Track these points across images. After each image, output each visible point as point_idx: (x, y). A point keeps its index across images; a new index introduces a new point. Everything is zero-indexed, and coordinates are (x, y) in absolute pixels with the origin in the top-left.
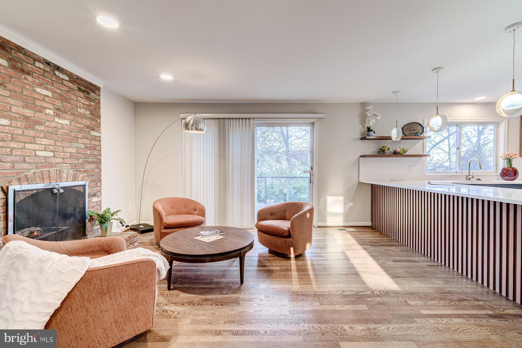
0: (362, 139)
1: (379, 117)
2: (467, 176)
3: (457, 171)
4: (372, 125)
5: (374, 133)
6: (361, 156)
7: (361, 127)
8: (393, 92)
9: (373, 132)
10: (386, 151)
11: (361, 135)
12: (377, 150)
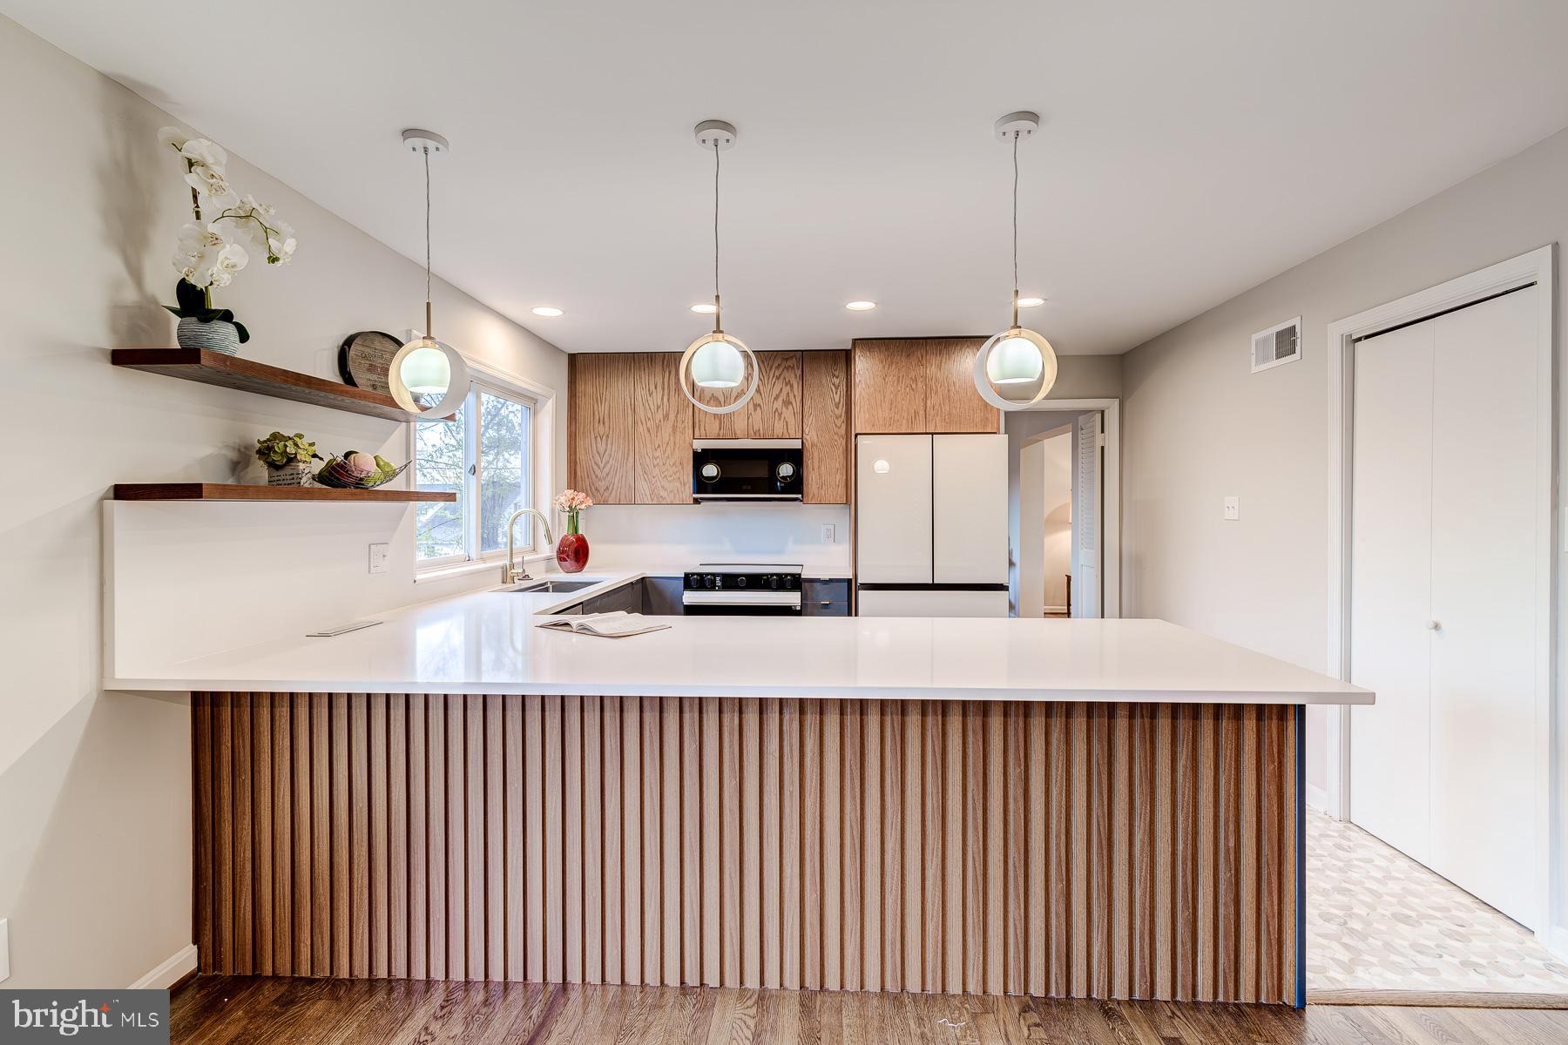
0: (120, 358)
1: (289, 246)
2: (505, 570)
3: (473, 555)
4: (225, 279)
5: (244, 336)
6: (123, 492)
7: (114, 264)
8: (408, 133)
9: (231, 330)
10: (301, 466)
11: (114, 330)
12: (224, 452)
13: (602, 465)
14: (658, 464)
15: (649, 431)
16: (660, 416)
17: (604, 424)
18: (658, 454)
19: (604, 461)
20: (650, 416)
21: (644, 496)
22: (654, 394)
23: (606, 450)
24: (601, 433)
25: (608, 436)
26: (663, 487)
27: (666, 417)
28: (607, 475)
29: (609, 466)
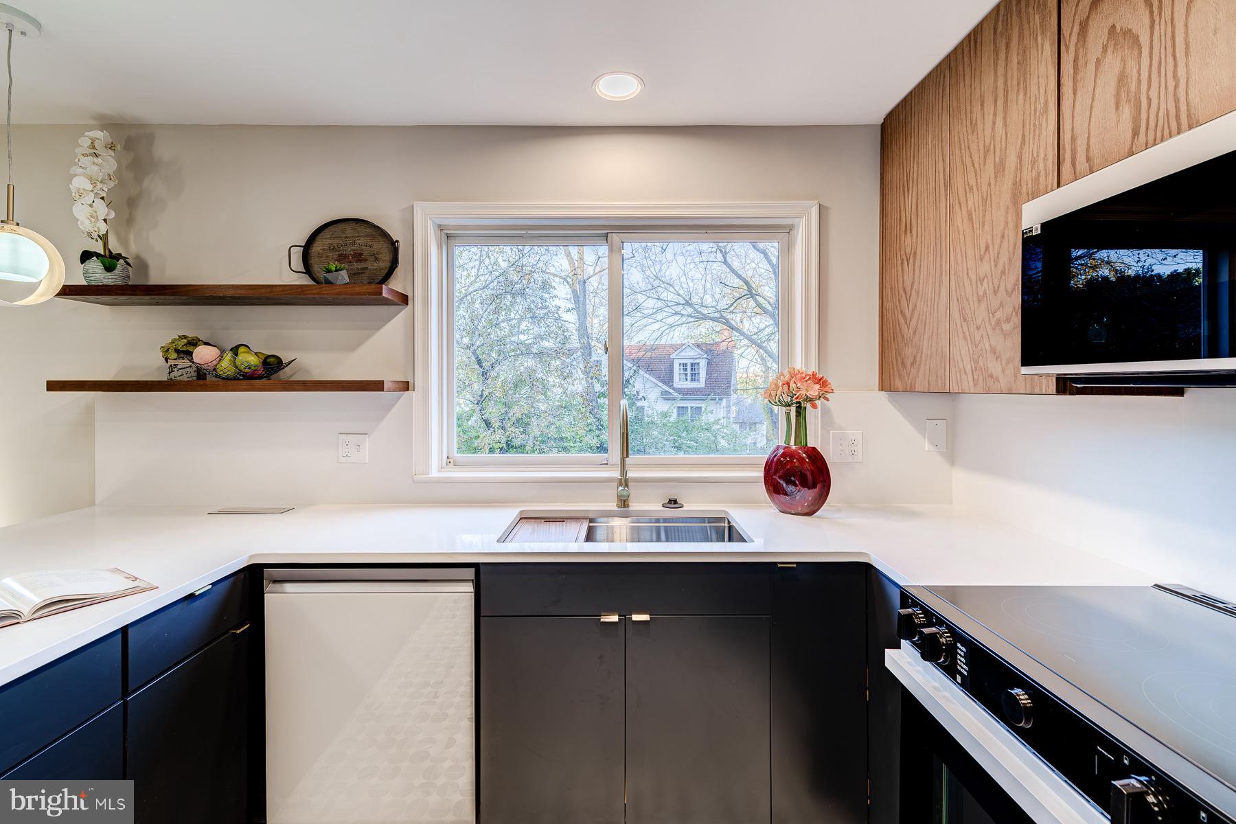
13: (908, 315)
14: (985, 293)
15: (970, 219)
16: (989, 170)
17: (911, 232)
18: (985, 268)
19: (910, 308)
20: (972, 182)
21: (964, 376)
22: (980, 126)
23: (912, 285)
24: (908, 253)
25: (915, 253)
26: (994, 351)
27: (1000, 168)
28: (914, 334)
29: (916, 314)
